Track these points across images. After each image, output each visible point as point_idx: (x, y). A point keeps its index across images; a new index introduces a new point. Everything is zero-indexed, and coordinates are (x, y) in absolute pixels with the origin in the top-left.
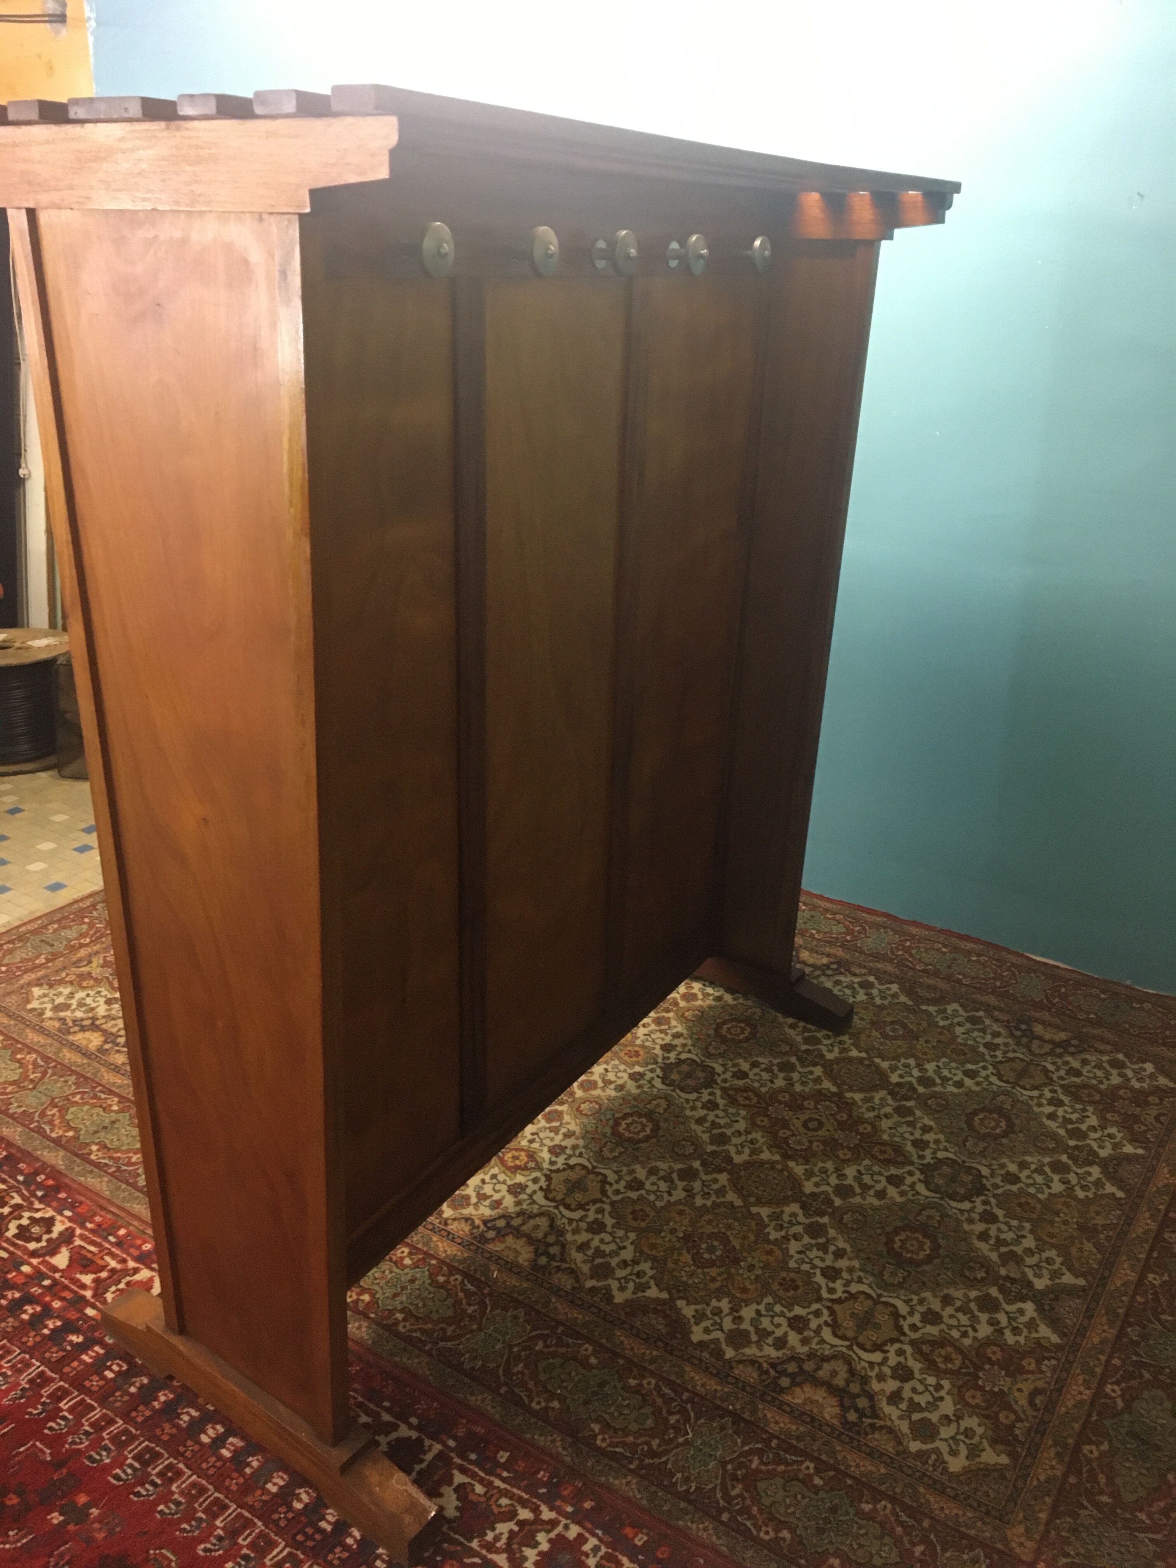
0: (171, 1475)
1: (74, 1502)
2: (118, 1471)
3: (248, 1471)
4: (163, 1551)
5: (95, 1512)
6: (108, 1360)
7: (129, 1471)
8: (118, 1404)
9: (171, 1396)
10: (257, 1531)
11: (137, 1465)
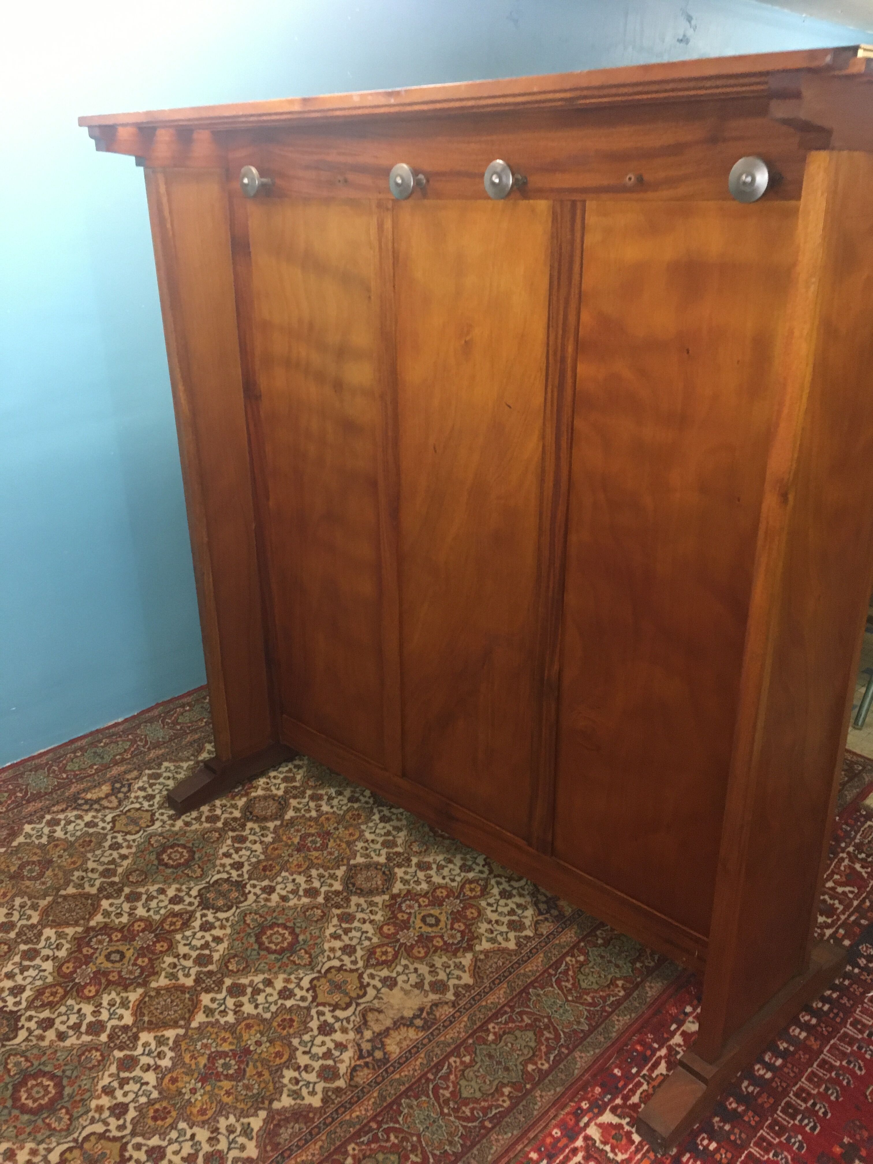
0: (803, 1094)
1: (842, 1155)
2: (807, 1129)
3: (792, 1049)
4: (868, 1093)
5: (846, 1140)
6: (697, 1148)
7: (806, 1121)
8: (743, 1136)
9: (731, 1099)
10: (838, 1042)
11: (799, 1117)
